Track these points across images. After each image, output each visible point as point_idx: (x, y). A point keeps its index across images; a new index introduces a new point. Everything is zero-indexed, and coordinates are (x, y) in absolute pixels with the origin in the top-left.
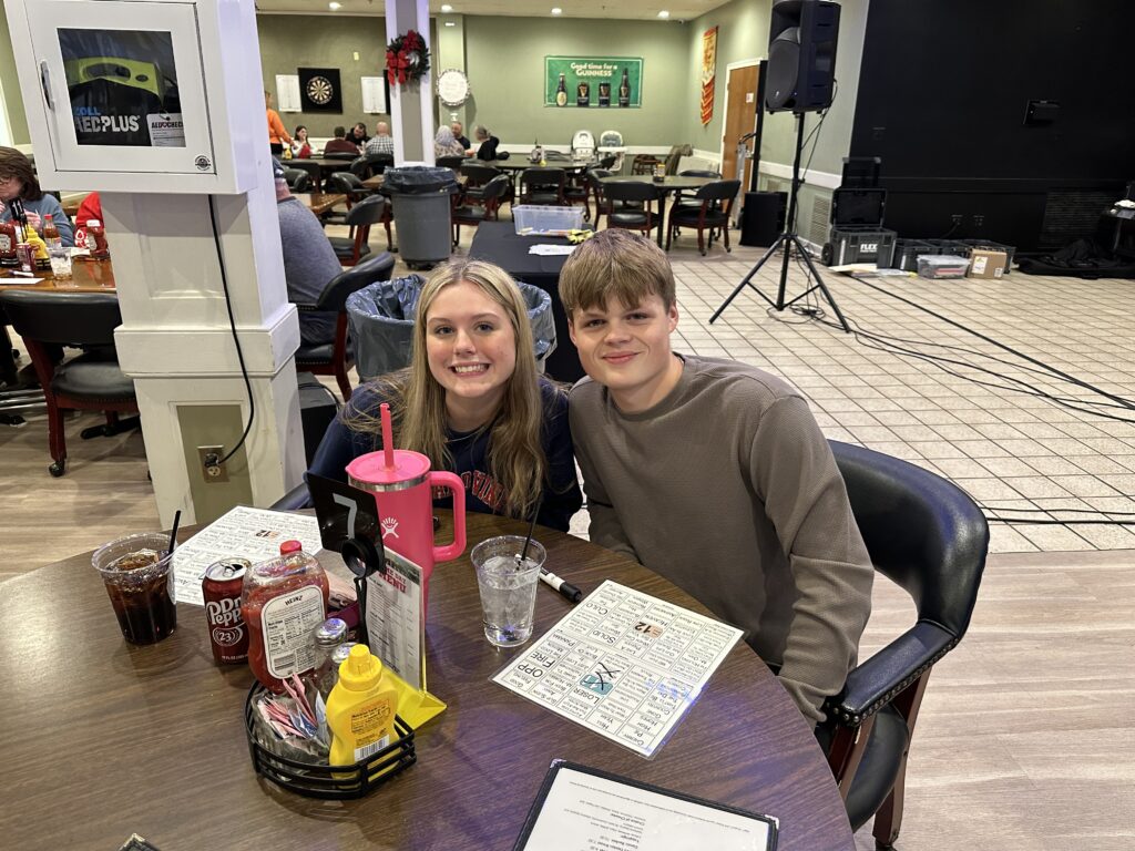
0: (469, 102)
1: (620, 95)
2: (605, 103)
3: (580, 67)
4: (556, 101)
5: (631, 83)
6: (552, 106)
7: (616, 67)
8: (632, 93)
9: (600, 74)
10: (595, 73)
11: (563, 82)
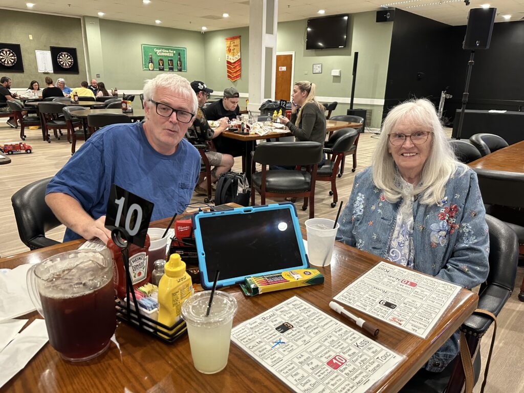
1: (178, 66)
2: (171, 69)
3: (158, 51)
4: (148, 68)
5: (182, 59)
7: (175, 52)
8: (183, 65)
9: (168, 54)
10: (166, 54)
11: (151, 58)
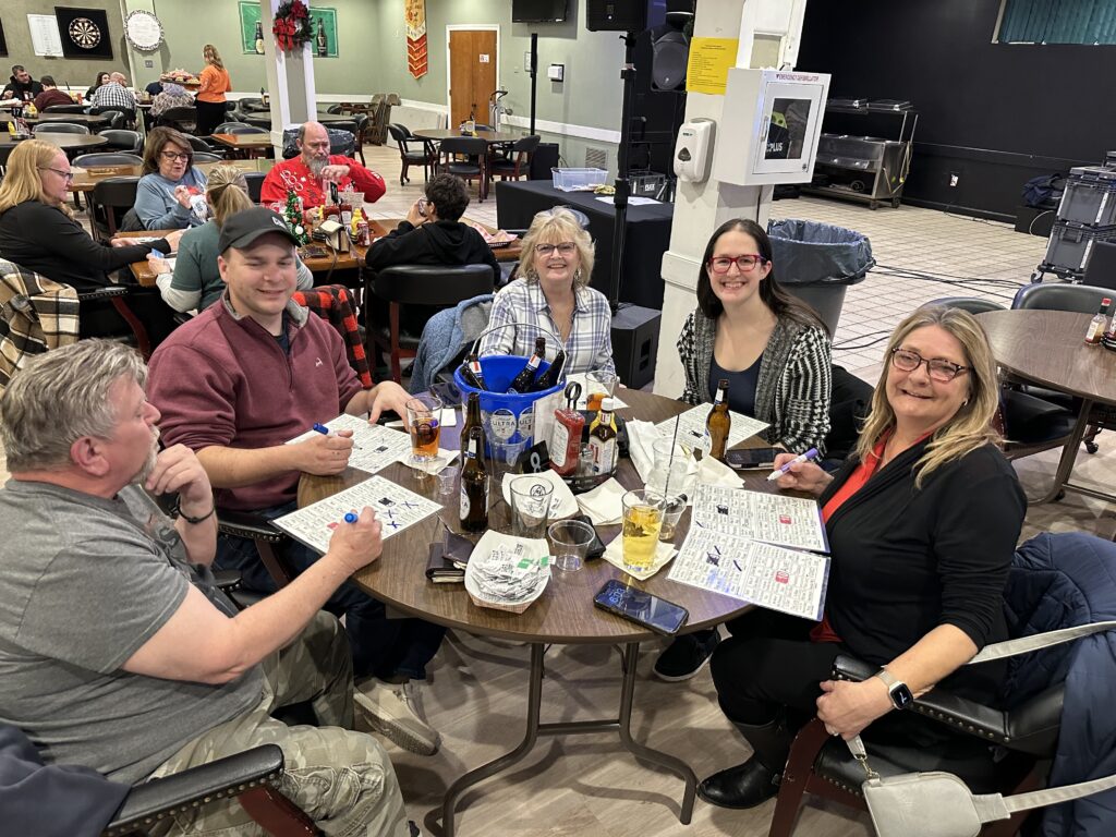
0: (162, 46)
1: (318, 45)
4: (255, 48)
5: (327, 32)
6: (249, 53)
8: (329, 44)
11: (260, 30)
